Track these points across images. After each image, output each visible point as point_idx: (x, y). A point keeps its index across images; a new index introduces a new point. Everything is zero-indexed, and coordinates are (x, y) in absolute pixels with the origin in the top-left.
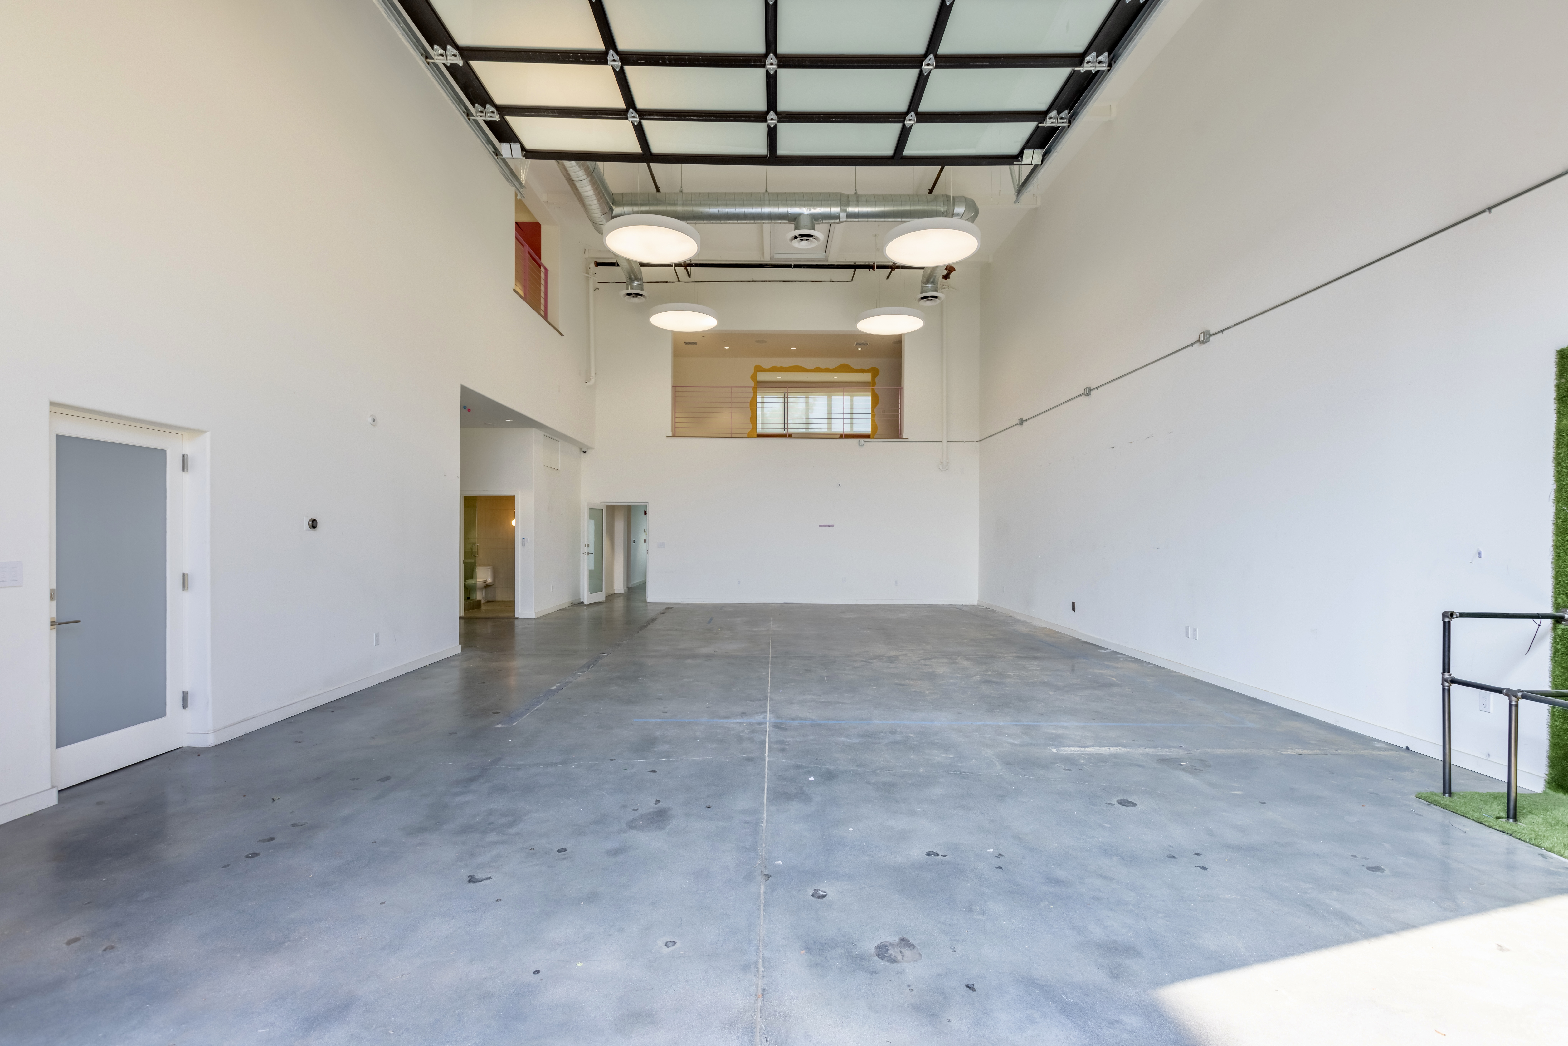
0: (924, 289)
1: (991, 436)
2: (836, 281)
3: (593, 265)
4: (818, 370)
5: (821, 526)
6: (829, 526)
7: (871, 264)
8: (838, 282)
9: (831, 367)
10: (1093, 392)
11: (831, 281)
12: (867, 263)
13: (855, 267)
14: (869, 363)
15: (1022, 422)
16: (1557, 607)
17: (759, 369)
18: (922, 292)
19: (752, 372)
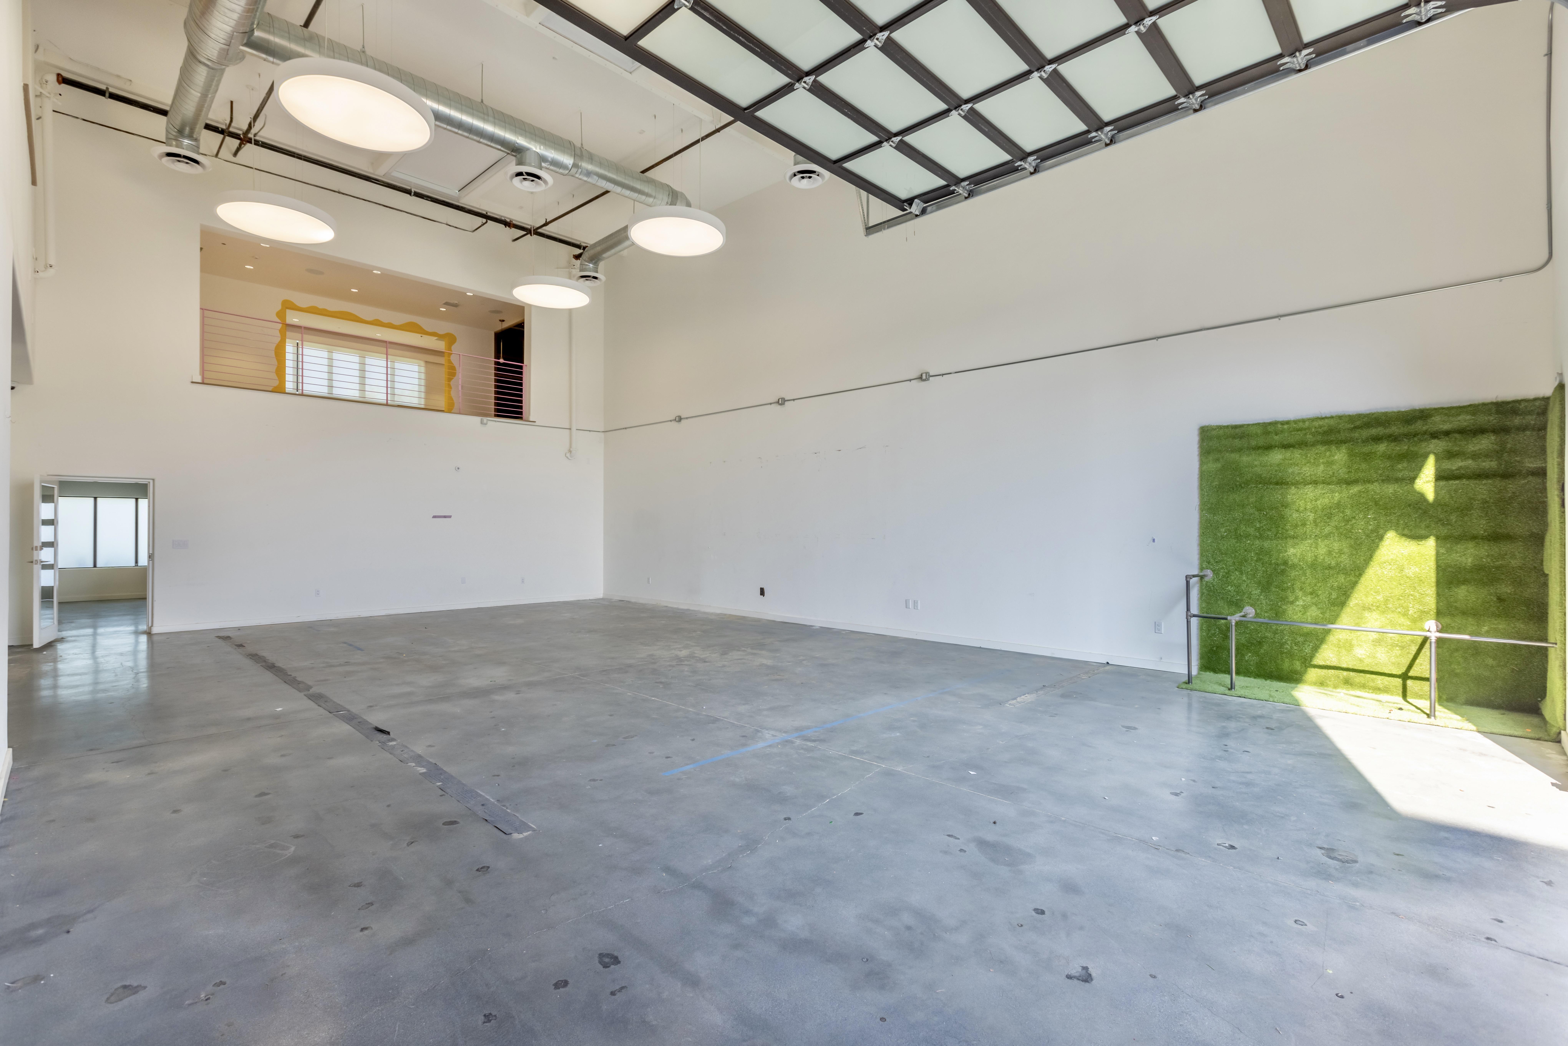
0: (584, 267)
1: (626, 428)
2: (453, 226)
3: (53, 78)
4: (377, 323)
5: (434, 517)
6: (445, 517)
7: (508, 220)
8: (456, 228)
9: (397, 323)
10: (786, 403)
11: (447, 224)
12: (503, 218)
13: (487, 217)
14: (444, 327)
15: (679, 419)
16: (1202, 569)
17: (288, 305)
18: (581, 270)
19: (279, 307)
